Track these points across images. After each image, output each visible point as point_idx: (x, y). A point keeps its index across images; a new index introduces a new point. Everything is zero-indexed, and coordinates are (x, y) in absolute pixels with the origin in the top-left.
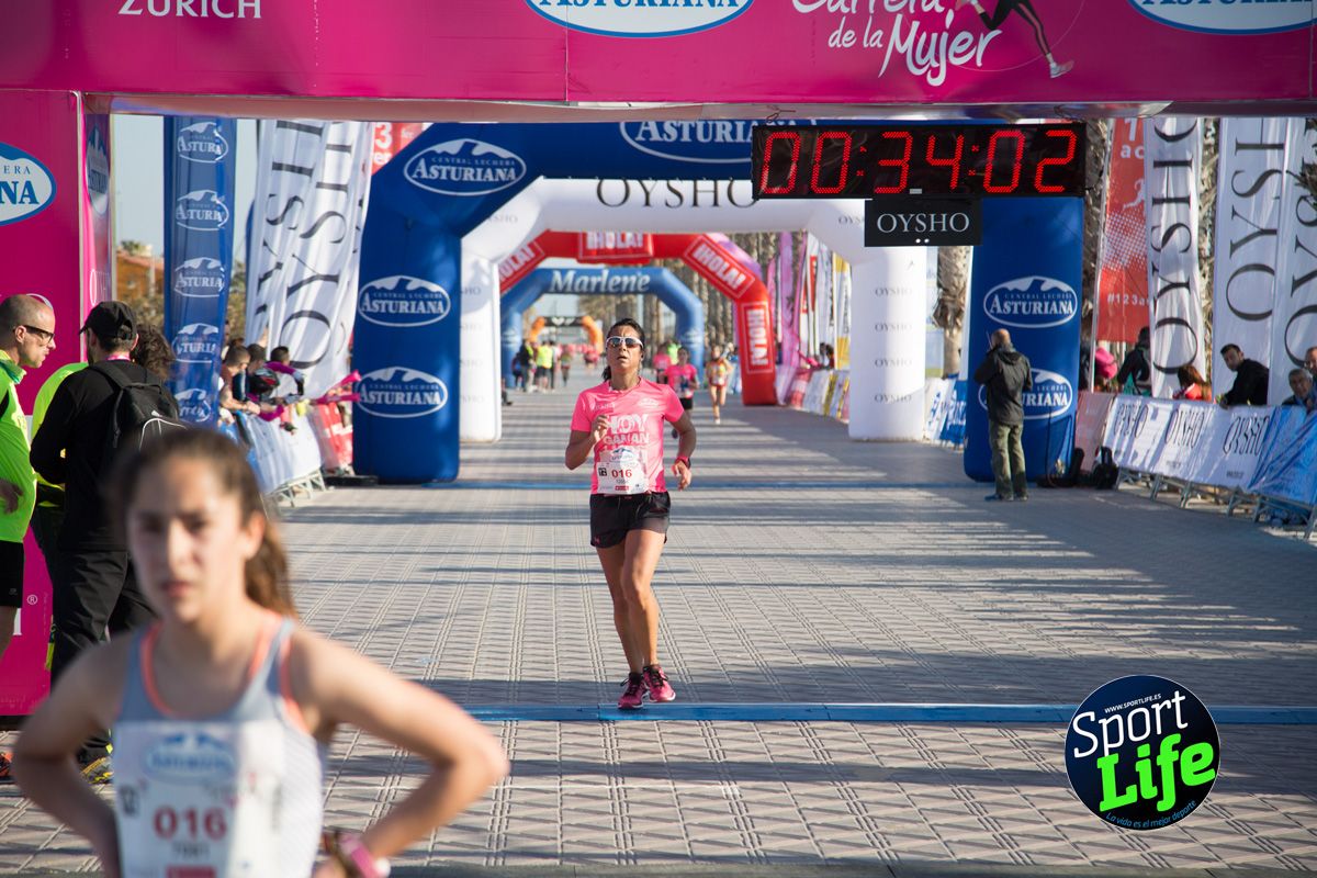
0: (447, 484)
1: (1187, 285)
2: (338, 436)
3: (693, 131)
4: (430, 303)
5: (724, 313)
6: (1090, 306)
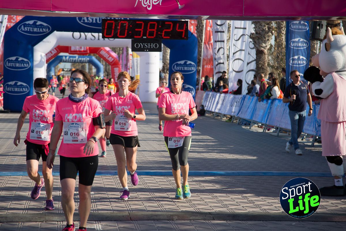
1: (223, 63)
3: (96, 20)
4: (25, 64)
5: (109, 68)
6: (200, 68)
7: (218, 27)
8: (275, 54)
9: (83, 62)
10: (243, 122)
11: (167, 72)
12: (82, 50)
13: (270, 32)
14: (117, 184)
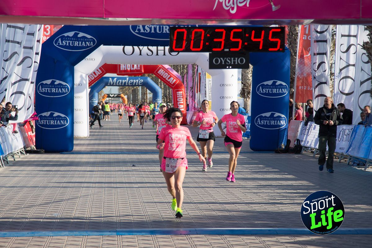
0: (69, 152)
1: (325, 83)
2: (31, 135)
3: (155, 29)
4: (63, 89)
5: (169, 93)
6: (293, 90)
7: (319, 35)
9: (135, 85)
12: (135, 69)
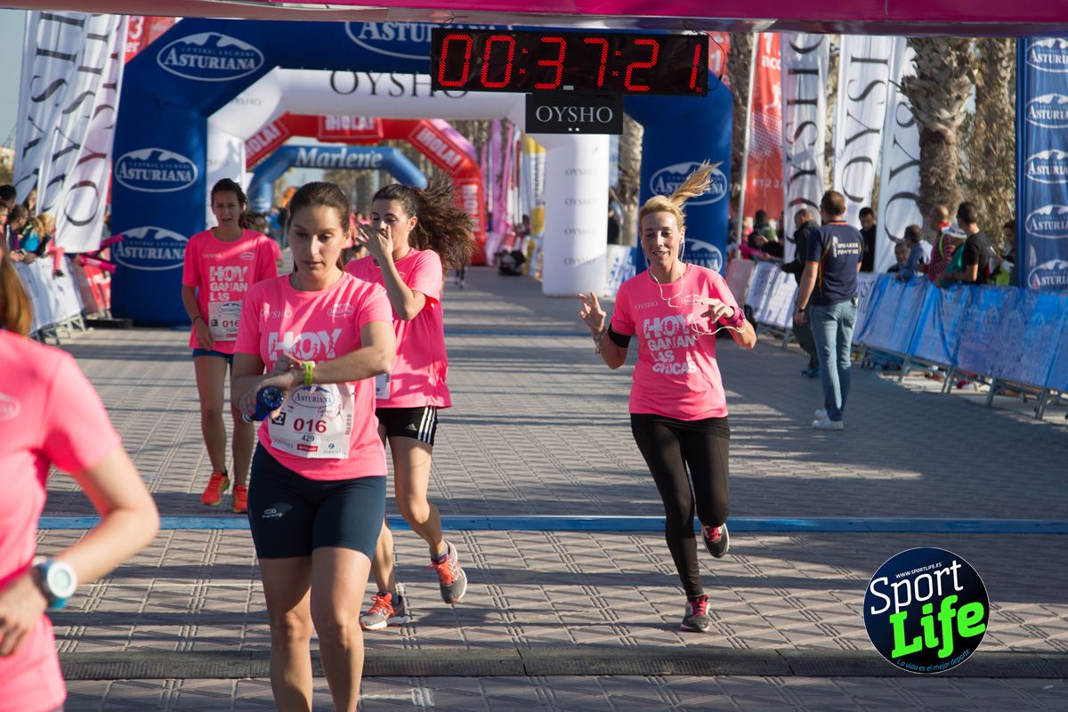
1: (813, 172)
2: (99, 284)
3: (408, 31)
4: (179, 173)
7: (799, 56)
8: (980, 142)
9: (363, 168)
10: (879, 361)
11: (633, 201)
12: (361, 127)
13: (966, 72)
14: (477, 558)
